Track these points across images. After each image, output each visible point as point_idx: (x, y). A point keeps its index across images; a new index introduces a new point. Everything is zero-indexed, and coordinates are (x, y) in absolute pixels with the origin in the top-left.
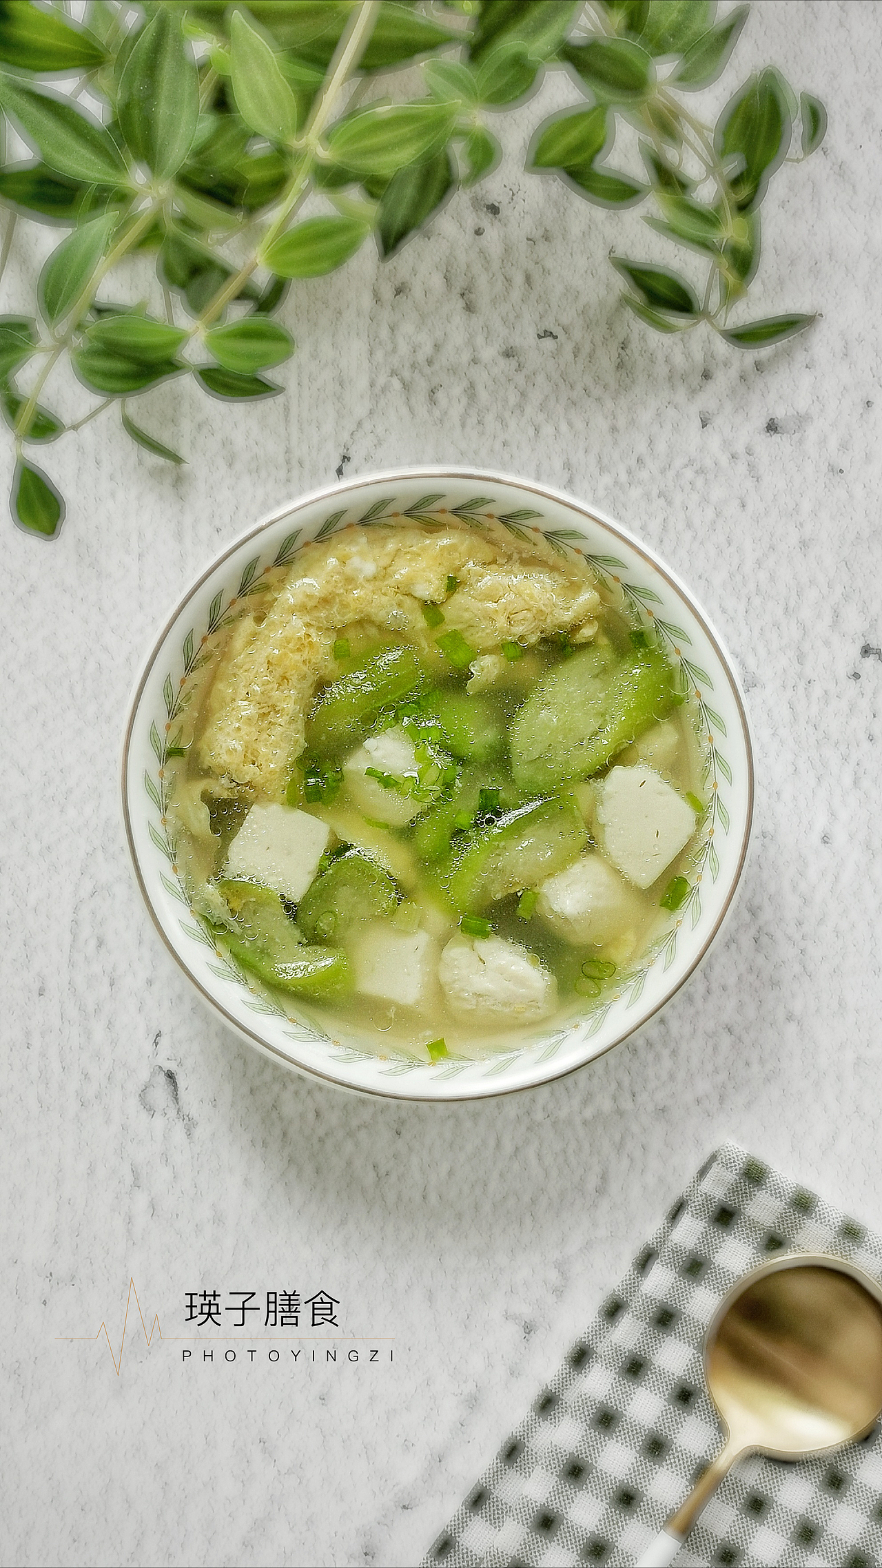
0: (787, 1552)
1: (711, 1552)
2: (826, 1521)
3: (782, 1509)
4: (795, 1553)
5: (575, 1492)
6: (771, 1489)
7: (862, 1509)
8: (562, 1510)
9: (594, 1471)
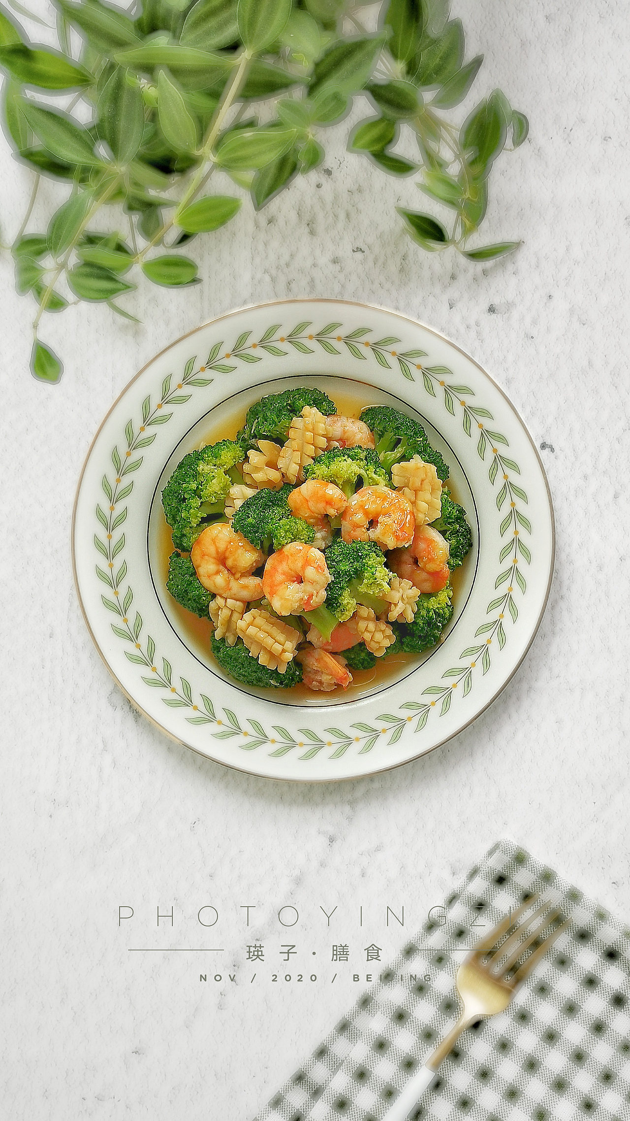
0: (519, 1075)
1: (475, 1070)
2: (543, 1058)
3: (518, 1049)
4: (524, 1075)
5: (399, 1029)
6: (513, 1037)
7: (565, 1054)
8: (391, 1039)
9: (411, 1017)
